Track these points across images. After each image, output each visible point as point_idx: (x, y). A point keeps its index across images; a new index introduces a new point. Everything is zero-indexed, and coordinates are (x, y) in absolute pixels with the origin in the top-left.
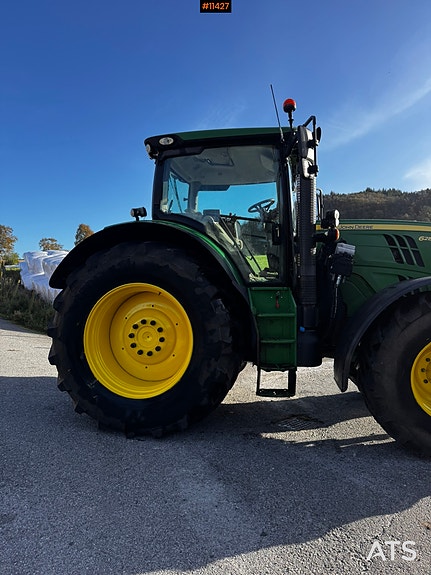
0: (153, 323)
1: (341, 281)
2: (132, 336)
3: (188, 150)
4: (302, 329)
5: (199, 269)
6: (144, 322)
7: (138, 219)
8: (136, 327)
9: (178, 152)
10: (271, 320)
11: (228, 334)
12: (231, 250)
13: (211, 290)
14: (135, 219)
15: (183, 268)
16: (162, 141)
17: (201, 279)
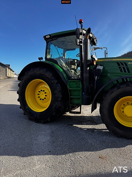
0: (44, 91)
1: (97, 78)
2: (38, 94)
3: (53, 39)
4: (83, 93)
5: (52, 75)
6: (41, 90)
7: (40, 61)
8: (39, 92)
9: (51, 39)
10: (75, 90)
11: (61, 94)
12: (65, 69)
13: (56, 81)
14: (39, 61)
15: (49, 75)
16: (47, 37)
17: (53, 78)
